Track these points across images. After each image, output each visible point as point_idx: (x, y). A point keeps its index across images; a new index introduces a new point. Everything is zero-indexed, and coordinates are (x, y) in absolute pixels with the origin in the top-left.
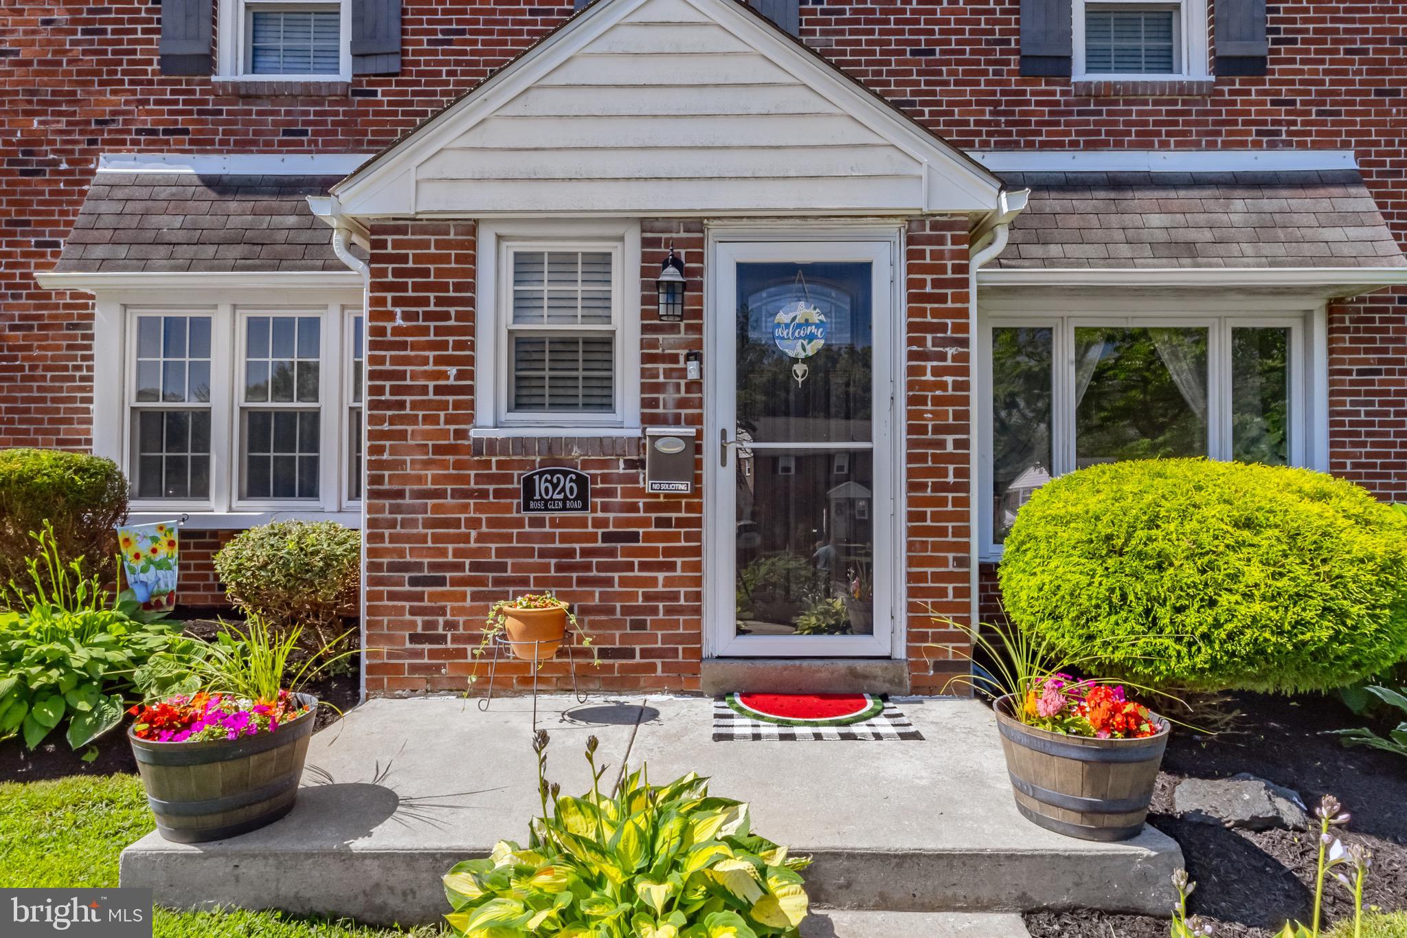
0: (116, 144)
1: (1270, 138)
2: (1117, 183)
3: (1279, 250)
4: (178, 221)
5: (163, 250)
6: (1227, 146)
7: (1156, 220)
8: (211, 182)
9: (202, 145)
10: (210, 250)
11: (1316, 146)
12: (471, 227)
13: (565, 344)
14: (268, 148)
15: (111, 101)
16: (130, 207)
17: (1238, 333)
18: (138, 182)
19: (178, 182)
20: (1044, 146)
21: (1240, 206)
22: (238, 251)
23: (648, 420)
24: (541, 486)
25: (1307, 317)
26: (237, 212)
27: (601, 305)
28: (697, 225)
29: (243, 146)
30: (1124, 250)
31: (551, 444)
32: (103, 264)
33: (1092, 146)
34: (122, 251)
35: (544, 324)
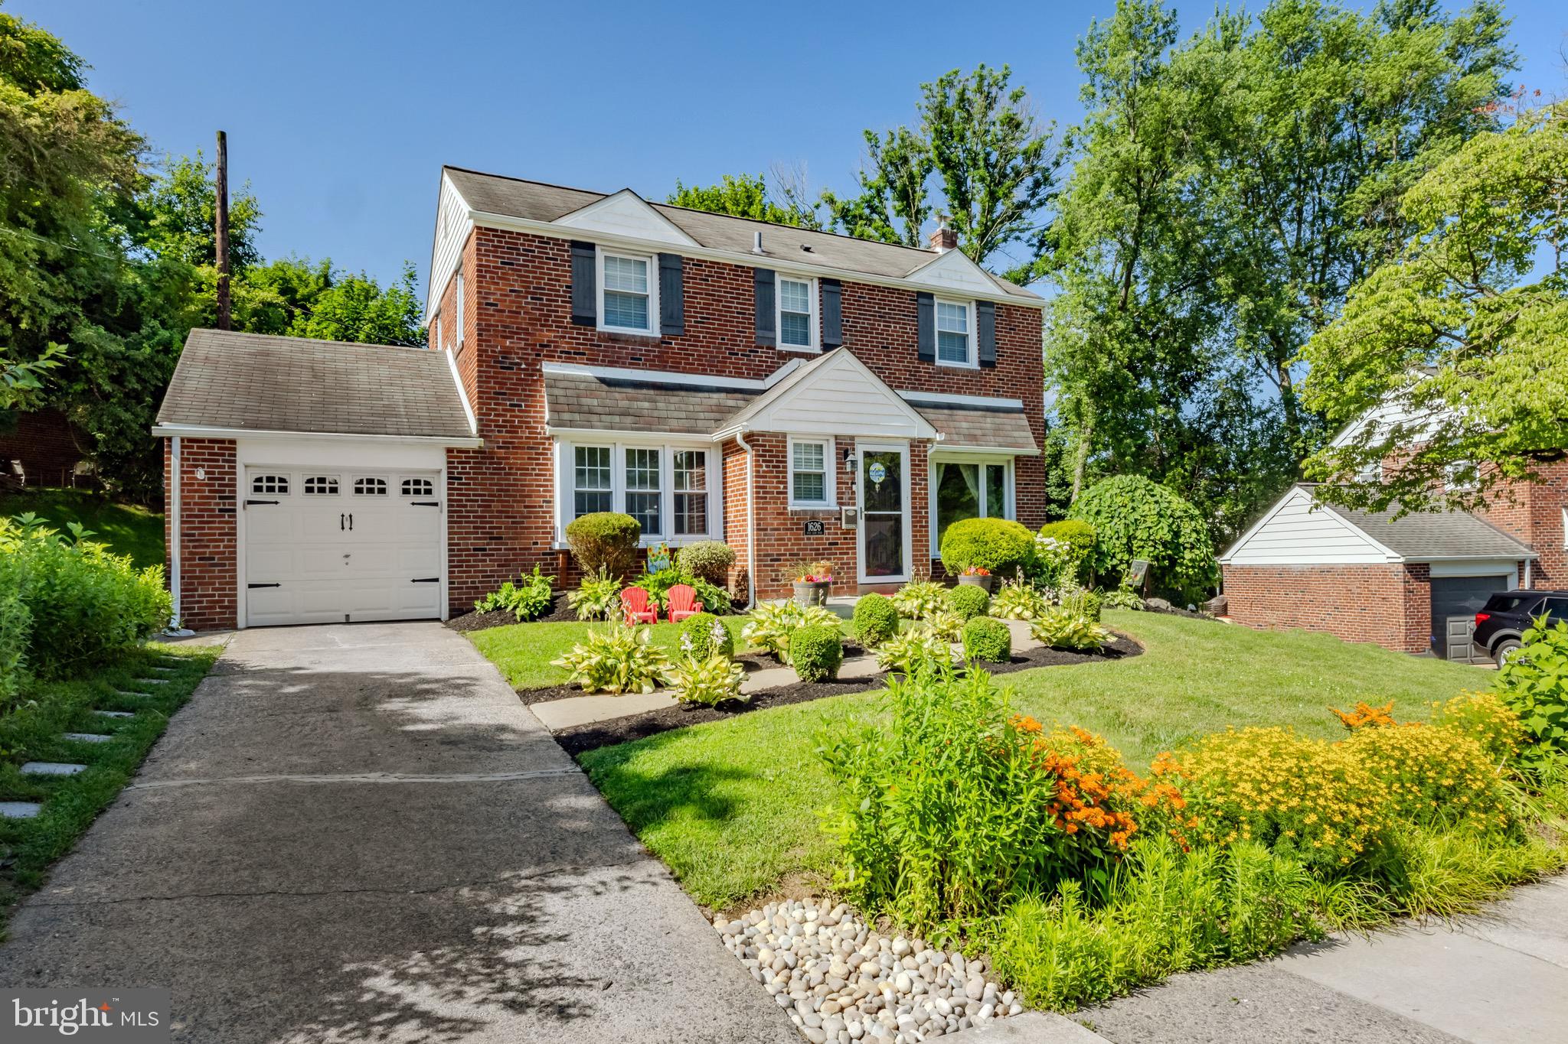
0: (550, 357)
1: (997, 393)
2: (951, 407)
3: (1000, 439)
4: (595, 402)
5: (595, 417)
6: (985, 395)
7: (964, 425)
8: (603, 381)
9: (593, 361)
10: (617, 419)
11: (1012, 397)
12: (784, 435)
13: (808, 476)
14: (623, 365)
15: (547, 335)
16: (569, 393)
17: (988, 467)
18: (566, 378)
19: (584, 380)
20: (927, 390)
21: (989, 421)
22: (629, 420)
23: (841, 504)
24: (810, 526)
25: (1009, 462)
26: (620, 398)
27: (820, 462)
28: (852, 438)
29: (612, 364)
30: (955, 437)
31: (814, 512)
32: (571, 424)
33: (943, 391)
34: (577, 417)
35: (803, 470)
